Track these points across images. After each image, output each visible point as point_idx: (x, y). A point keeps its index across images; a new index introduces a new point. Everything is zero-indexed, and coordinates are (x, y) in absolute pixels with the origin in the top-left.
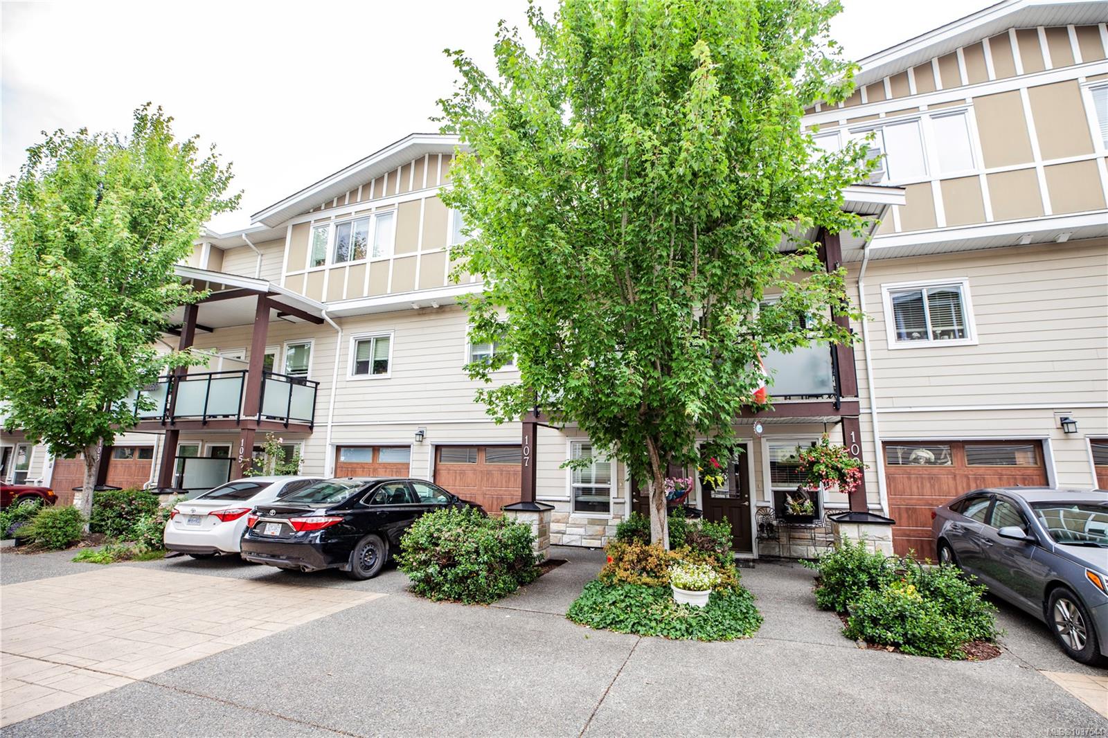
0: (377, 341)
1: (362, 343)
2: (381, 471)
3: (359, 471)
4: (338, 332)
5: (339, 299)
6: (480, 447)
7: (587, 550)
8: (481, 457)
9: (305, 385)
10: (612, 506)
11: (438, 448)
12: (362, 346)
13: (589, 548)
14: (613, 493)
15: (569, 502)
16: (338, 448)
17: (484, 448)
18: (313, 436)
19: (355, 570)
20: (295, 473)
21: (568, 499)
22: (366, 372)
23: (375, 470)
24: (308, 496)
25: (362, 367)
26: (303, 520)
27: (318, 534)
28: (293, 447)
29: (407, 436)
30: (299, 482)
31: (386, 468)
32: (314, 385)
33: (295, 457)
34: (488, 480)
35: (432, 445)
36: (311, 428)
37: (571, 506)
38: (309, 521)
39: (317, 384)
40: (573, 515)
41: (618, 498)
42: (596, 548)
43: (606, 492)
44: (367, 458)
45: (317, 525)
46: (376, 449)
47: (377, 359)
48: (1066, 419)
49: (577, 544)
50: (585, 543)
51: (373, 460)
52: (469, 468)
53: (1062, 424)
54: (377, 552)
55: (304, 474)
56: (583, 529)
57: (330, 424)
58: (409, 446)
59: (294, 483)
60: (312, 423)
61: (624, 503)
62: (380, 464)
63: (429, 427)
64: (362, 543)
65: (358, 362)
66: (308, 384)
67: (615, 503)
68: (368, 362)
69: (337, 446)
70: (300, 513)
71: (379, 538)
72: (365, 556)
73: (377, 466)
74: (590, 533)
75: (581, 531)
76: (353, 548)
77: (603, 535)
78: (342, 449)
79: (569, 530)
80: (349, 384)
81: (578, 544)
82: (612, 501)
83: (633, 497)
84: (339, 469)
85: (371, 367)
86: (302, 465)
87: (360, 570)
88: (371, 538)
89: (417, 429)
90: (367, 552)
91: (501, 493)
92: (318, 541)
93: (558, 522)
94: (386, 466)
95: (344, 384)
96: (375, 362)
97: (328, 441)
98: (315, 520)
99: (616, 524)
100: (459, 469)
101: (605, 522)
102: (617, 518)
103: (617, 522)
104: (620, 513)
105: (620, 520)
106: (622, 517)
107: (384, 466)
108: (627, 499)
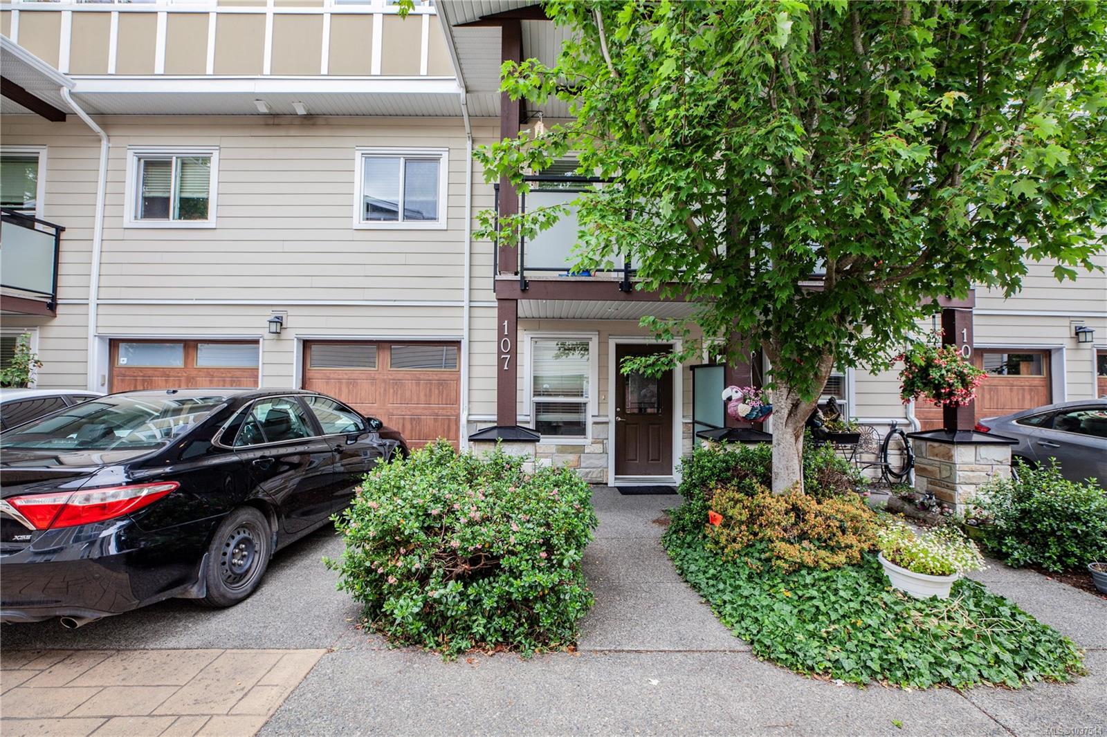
0: (183, 164)
1: (153, 166)
3: (160, 380)
4: (100, 141)
5: (99, 71)
6: (380, 344)
8: (384, 357)
9: (32, 228)
10: (589, 428)
11: (307, 344)
12: (154, 171)
14: (592, 410)
15: (529, 422)
16: (114, 344)
17: (387, 345)
18: (56, 321)
19: (214, 592)
20: (23, 385)
21: (528, 418)
22: (165, 214)
23: (190, 379)
24: (61, 432)
25: (154, 207)
26: (60, 499)
27: (111, 531)
28: (15, 339)
29: (255, 325)
30: (33, 400)
32: (53, 231)
33: (18, 356)
34: (395, 393)
35: (298, 339)
36: (52, 307)
38: (78, 500)
39: (60, 230)
41: (598, 416)
43: (578, 408)
44: (175, 359)
45: (103, 508)
46: (190, 345)
47: (185, 195)
48: (1081, 328)
51: (186, 363)
52: (363, 376)
53: (1077, 334)
54: (255, 541)
55: (40, 387)
57: (93, 302)
58: (256, 342)
59: (20, 402)
60: (54, 298)
61: (607, 423)
62: (200, 370)
63: (291, 311)
64: (226, 530)
65: (145, 199)
66: (38, 226)
67: (595, 423)
68: (168, 199)
69: (110, 340)
70: (52, 481)
71: (258, 513)
72: (233, 555)
73: (194, 373)
74: (559, 465)
75: (547, 461)
76: (206, 547)
77: (579, 466)
78: (122, 345)
80: (129, 234)
82: (590, 421)
83: (617, 414)
84: (117, 379)
85: (174, 206)
86: (36, 370)
87: (224, 588)
88: (245, 515)
89: (270, 314)
90: (237, 546)
91: (418, 411)
92: (113, 550)
94: (221, 372)
95: (119, 234)
96: (182, 200)
97: (92, 331)
98: (96, 498)
99: (596, 451)
100: (346, 377)
101: (580, 449)
102: (598, 443)
103: (598, 448)
104: (602, 436)
105: (601, 446)
106: (605, 441)
107: (208, 373)
108: (612, 417)
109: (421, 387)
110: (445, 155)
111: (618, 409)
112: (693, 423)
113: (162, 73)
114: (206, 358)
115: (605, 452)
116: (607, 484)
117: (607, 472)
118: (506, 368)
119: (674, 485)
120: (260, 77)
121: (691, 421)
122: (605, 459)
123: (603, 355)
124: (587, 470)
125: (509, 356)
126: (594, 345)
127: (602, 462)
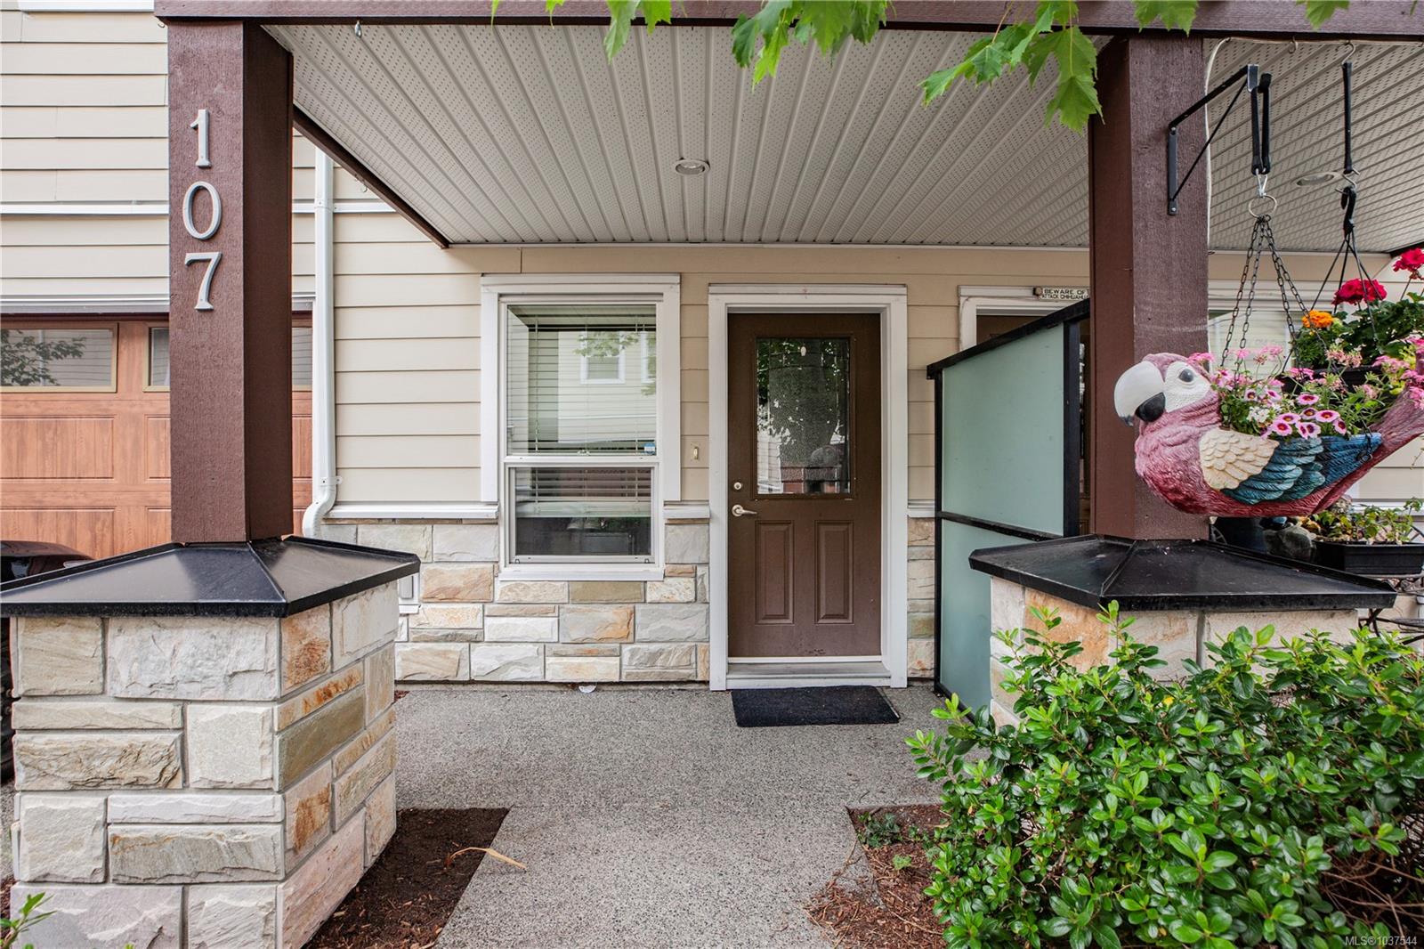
7: (565, 697)
10: (659, 534)
13: (574, 686)
14: (665, 485)
15: (494, 522)
21: (491, 512)
37: (501, 538)
40: (509, 572)
41: (682, 503)
42: (600, 685)
43: (639, 482)
49: (526, 676)
50: (559, 670)
56: (550, 622)
61: (705, 521)
67: (672, 522)
74: (576, 635)
75: (544, 627)
77: (630, 636)
79: (495, 627)
81: (534, 674)
82: (659, 516)
83: (735, 497)
93: (450, 599)
99: (677, 598)
101: (634, 593)
102: (680, 575)
103: (682, 588)
104: (692, 558)
105: (689, 582)
106: (700, 571)
108: (718, 505)
111: (738, 485)
112: (939, 519)
115: (700, 598)
116: (706, 683)
117: (707, 651)
118: (202, 303)
119: (885, 683)
121: (932, 514)
122: (701, 618)
123: (690, 339)
124: (654, 647)
125: (214, 256)
126: (667, 314)
127: (692, 627)
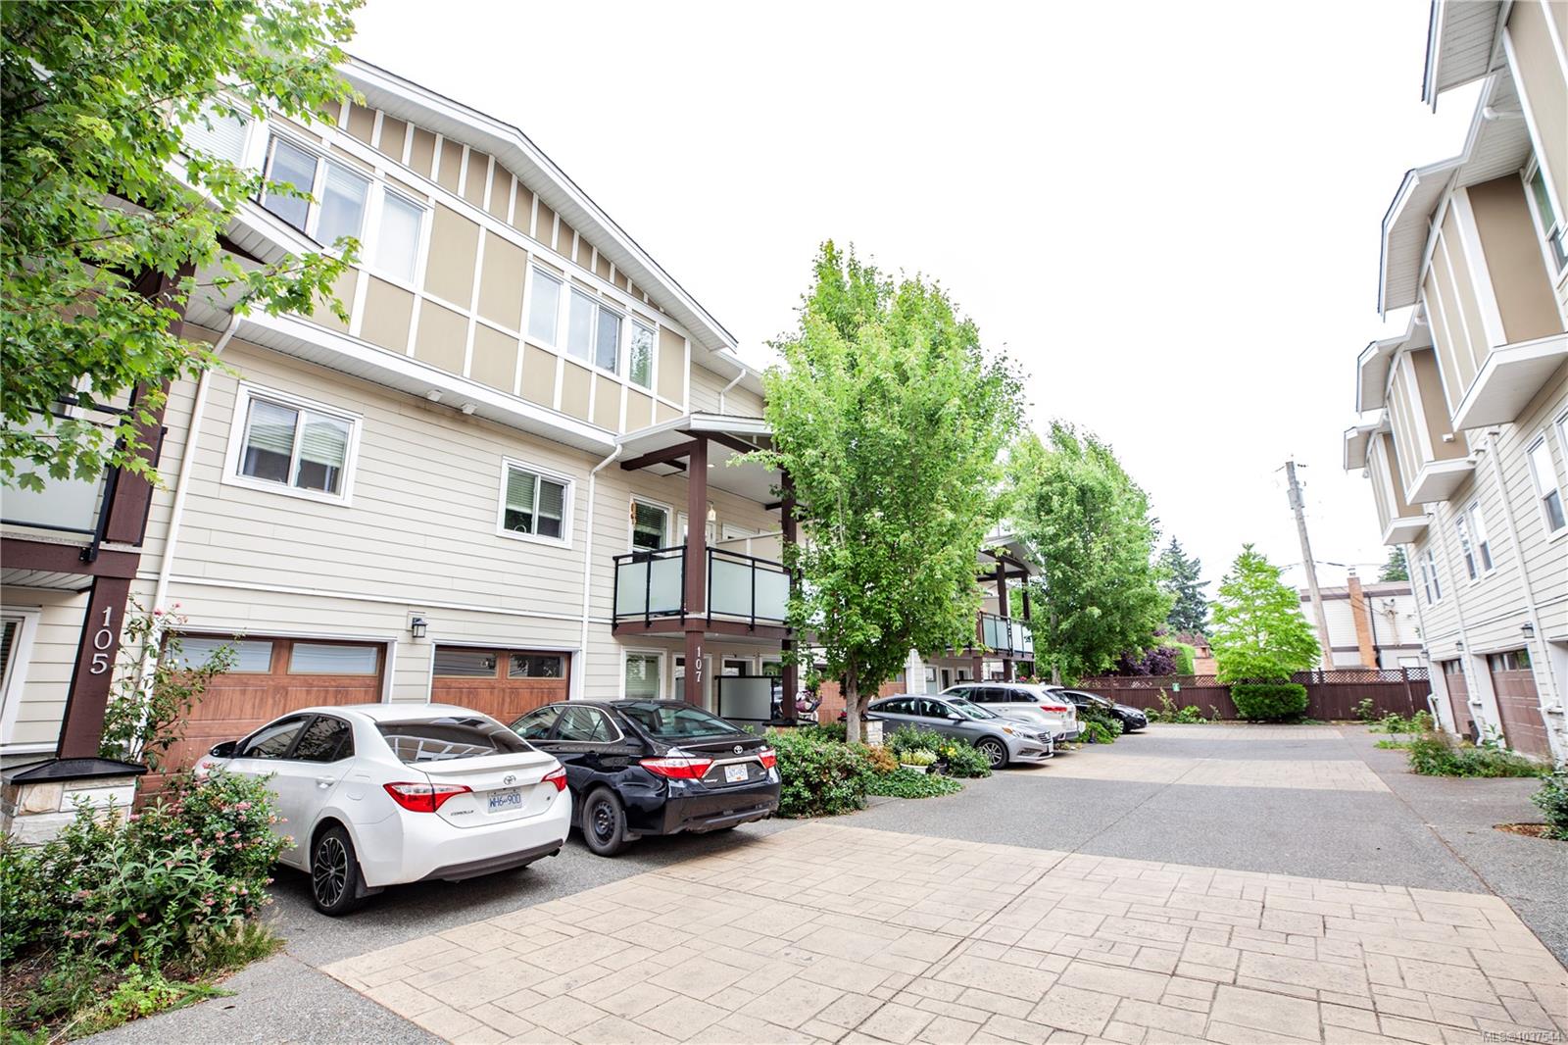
2: (297, 692)
6: (499, 652)
8: (505, 666)
17: (507, 653)
22: (282, 478)
23: (282, 691)
25: (269, 465)
31: (311, 685)
35: (436, 644)
46: (283, 645)
47: (310, 458)
51: (274, 668)
52: (483, 685)
57: (165, 578)
58: (378, 644)
62: (295, 676)
63: (429, 613)
68: (289, 457)
69: (164, 633)
73: (285, 682)
80: (225, 492)
85: (295, 468)
94: (309, 682)
95: (212, 490)
96: (307, 463)
100: (467, 686)
107: (305, 680)
109: (534, 695)
110: (573, 482)
113: (358, 336)
114: (302, 663)
120: (459, 377)
123: (669, 667)
126: (664, 659)
